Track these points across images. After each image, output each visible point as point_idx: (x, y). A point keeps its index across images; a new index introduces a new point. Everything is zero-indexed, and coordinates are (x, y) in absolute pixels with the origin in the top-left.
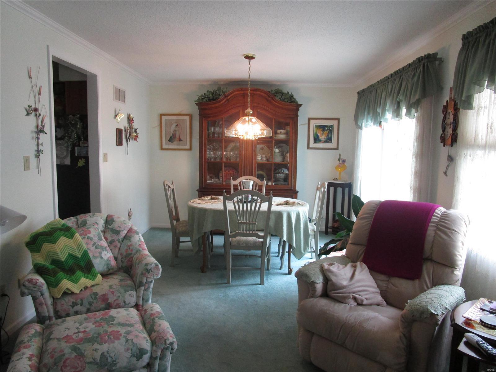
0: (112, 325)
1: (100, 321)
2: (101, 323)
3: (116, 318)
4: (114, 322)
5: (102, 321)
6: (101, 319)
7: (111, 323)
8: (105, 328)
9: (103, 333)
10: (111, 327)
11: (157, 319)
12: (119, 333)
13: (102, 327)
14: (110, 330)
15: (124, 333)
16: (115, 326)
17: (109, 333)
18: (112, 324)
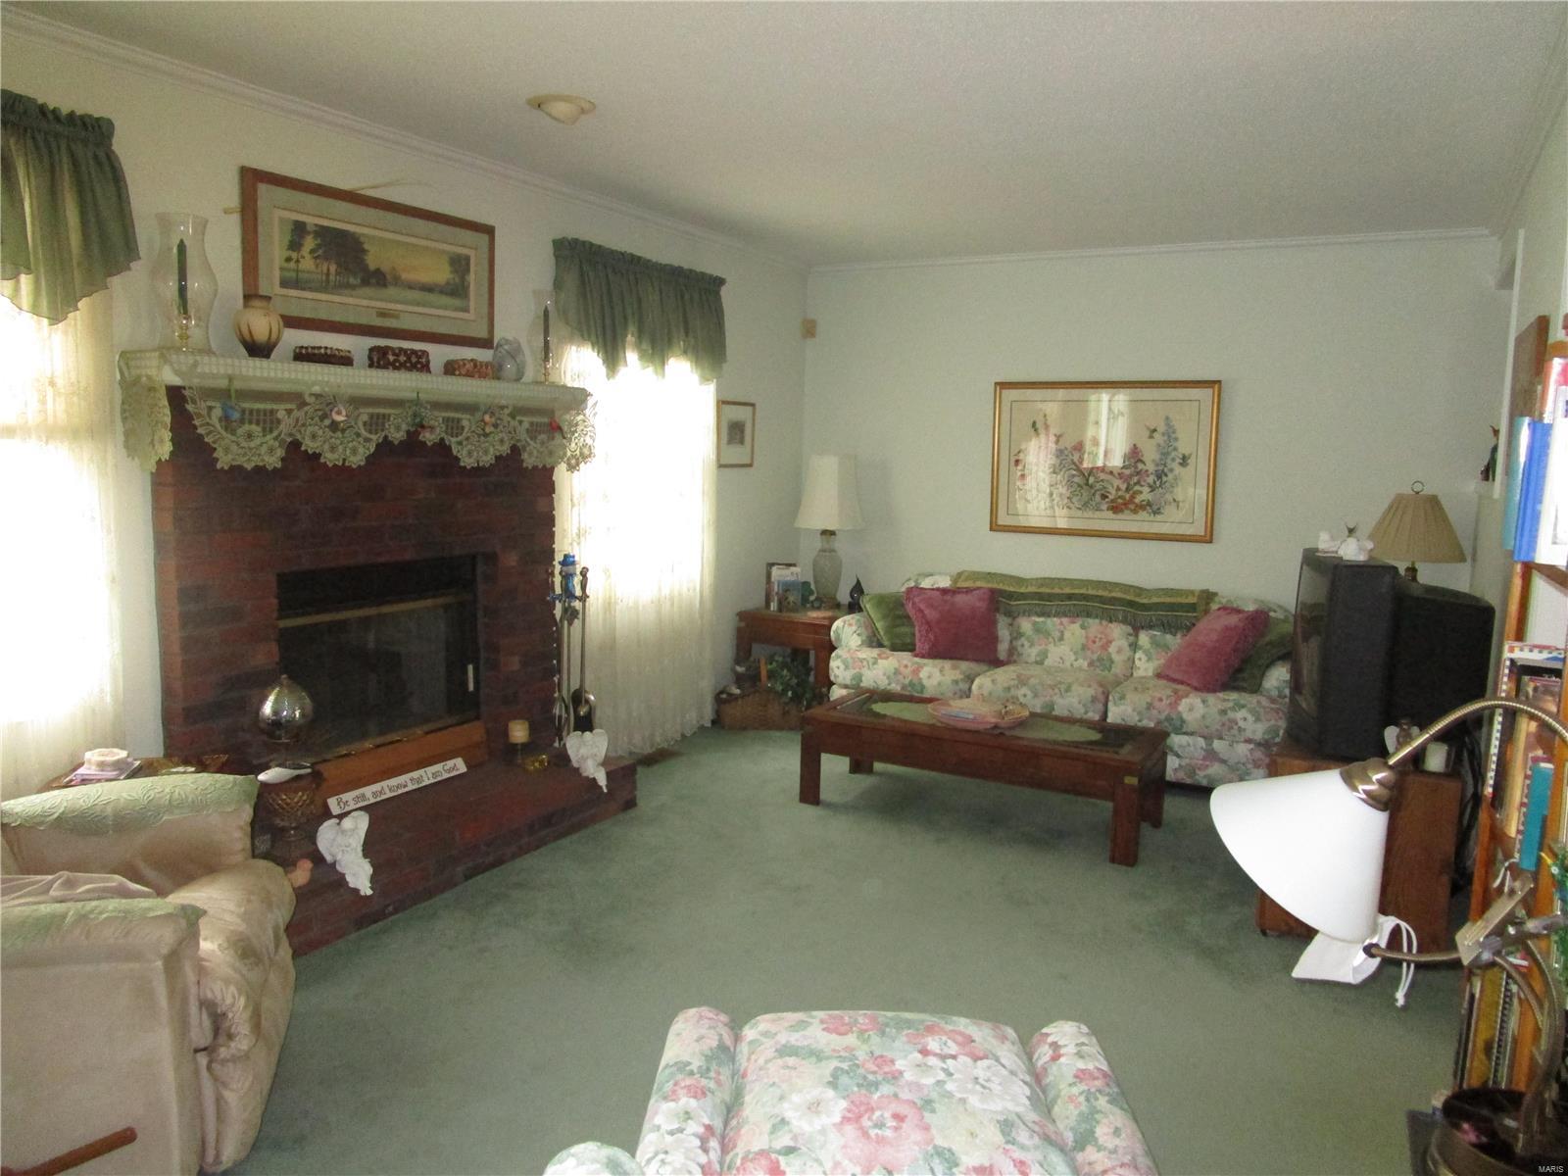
0: (843, 1054)
1: (880, 1078)
2: (876, 1069)
3: (826, 1080)
4: (835, 1063)
5: (871, 1077)
6: (876, 1085)
7: (845, 1066)
8: (865, 1047)
9: (871, 1033)
10: (847, 1049)
11: (694, 1068)
12: (825, 1026)
13: (872, 1053)
14: (851, 1039)
15: (811, 1024)
16: (834, 1050)
17: (854, 1029)
18: (842, 1059)
